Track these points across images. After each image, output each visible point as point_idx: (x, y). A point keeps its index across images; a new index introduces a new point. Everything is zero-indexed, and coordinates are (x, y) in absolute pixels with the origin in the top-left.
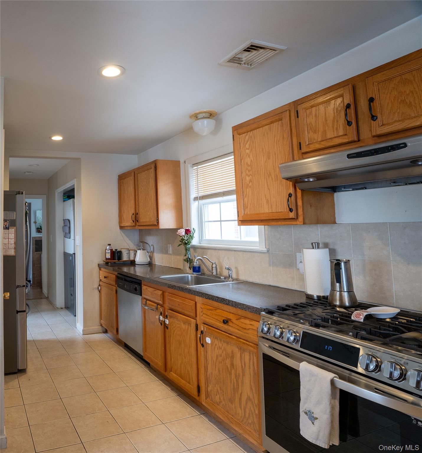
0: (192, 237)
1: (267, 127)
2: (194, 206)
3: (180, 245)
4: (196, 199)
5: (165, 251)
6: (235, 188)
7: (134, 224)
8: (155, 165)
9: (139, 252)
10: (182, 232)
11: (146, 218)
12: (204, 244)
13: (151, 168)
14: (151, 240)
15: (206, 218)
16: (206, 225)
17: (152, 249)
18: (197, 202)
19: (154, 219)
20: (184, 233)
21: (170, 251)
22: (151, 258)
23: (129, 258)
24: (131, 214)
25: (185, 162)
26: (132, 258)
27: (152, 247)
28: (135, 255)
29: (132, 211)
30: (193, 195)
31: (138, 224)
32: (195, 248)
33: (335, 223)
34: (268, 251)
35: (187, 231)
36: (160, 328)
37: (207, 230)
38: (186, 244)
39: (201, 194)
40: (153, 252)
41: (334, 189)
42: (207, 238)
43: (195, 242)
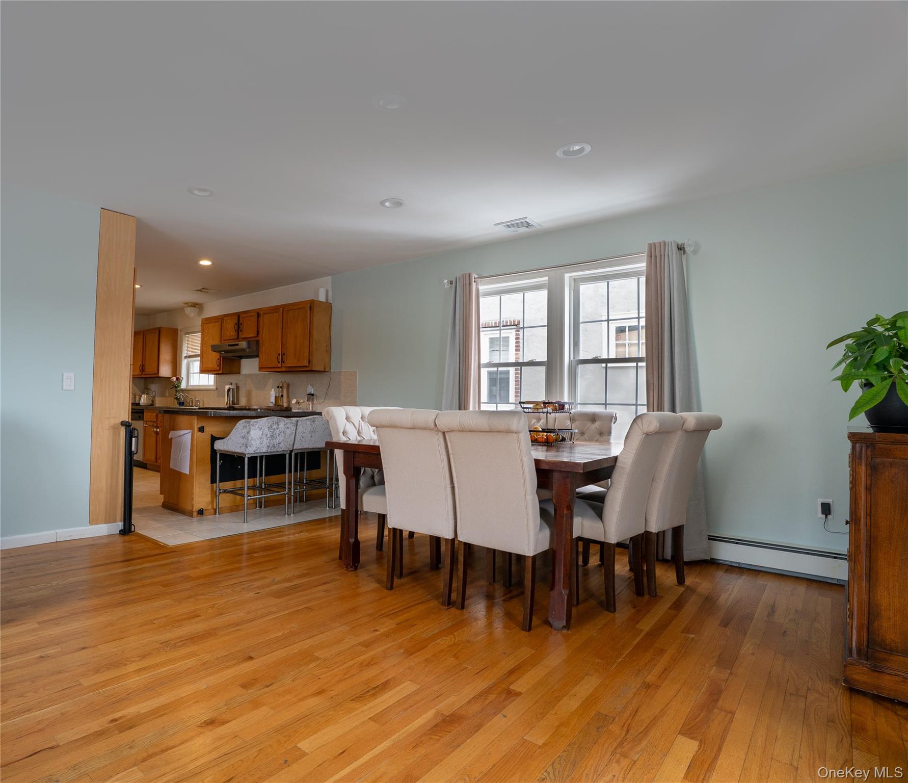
0: (180, 383)
1: (214, 324)
2: (184, 362)
3: (172, 388)
4: (186, 357)
5: (163, 395)
6: (199, 353)
7: (141, 373)
8: (159, 330)
9: (143, 396)
10: (175, 379)
11: (149, 369)
12: (189, 388)
13: (156, 332)
14: (154, 387)
15: (191, 371)
16: (191, 376)
17: (154, 395)
18: (186, 360)
19: (156, 369)
20: (175, 380)
21: (167, 395)
22: (153, 401)
23: (135, 401)
24: (139, 365)
25: (181, 331)
26: (137, 402)
27: (154, 393)
28: (140, 399)
29: (140, 363)
30: (184, 354)
31: (144, 373)
32: (183, 390)
33: (240, 373)
34: (217, 389)
35: (178, 379)
36: (155, 435)
37: (192, 379)
38: (176, 387)
39: (189, 354)
40: (154, 397)
41: (241, 357)
42: (192, 384)
43: (183, 385)
